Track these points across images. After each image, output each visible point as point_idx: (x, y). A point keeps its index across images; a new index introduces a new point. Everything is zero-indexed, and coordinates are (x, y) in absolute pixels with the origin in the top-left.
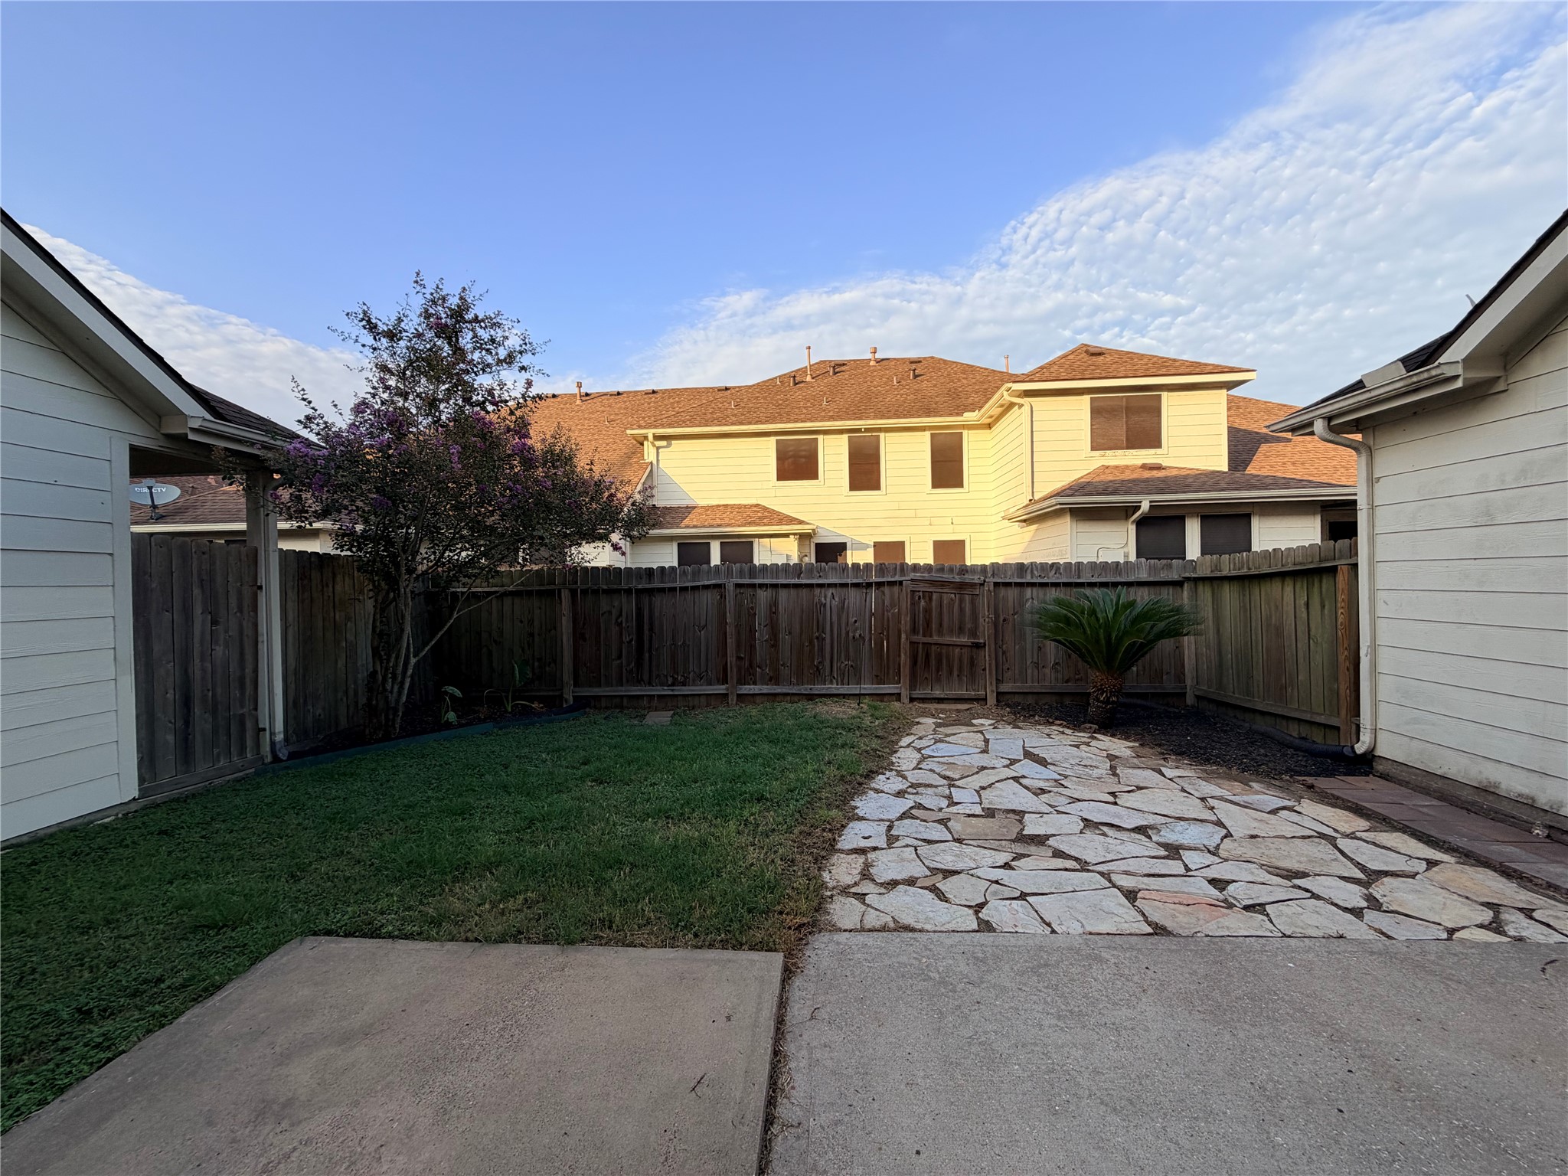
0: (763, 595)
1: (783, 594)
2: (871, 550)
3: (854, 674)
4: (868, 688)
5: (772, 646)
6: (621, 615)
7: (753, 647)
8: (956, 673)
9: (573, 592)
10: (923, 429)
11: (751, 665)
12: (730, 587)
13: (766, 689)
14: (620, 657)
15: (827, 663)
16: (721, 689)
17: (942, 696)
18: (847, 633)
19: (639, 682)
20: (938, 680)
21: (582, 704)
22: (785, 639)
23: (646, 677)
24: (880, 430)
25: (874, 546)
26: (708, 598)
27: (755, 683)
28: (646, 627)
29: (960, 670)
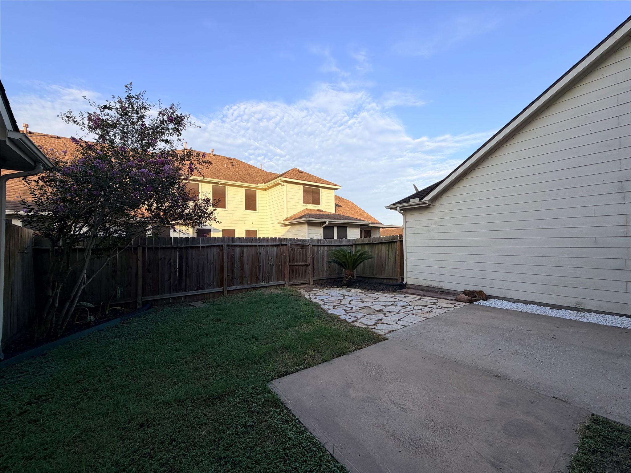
0: (237, 249)
1: (246, 249)
3: (270, 279)
4: (275, 283)
5: (241, 270)
6: (171, 259)
7: (233, 271)
10: (242, 187)
11: (232, 278)
12: (225, 246)
13: (238, 287)
14: (170, 279)
15: (261, 275)
16: (220, 289)
17: (297, 283)
18: (268, 263)
20: (296, 278)
22: (246, 267)
24: (226, 184)
25: (223, 231)
26: (214, 251)
27: (234, 285)
28: (184, 264)
29: (302, 274)
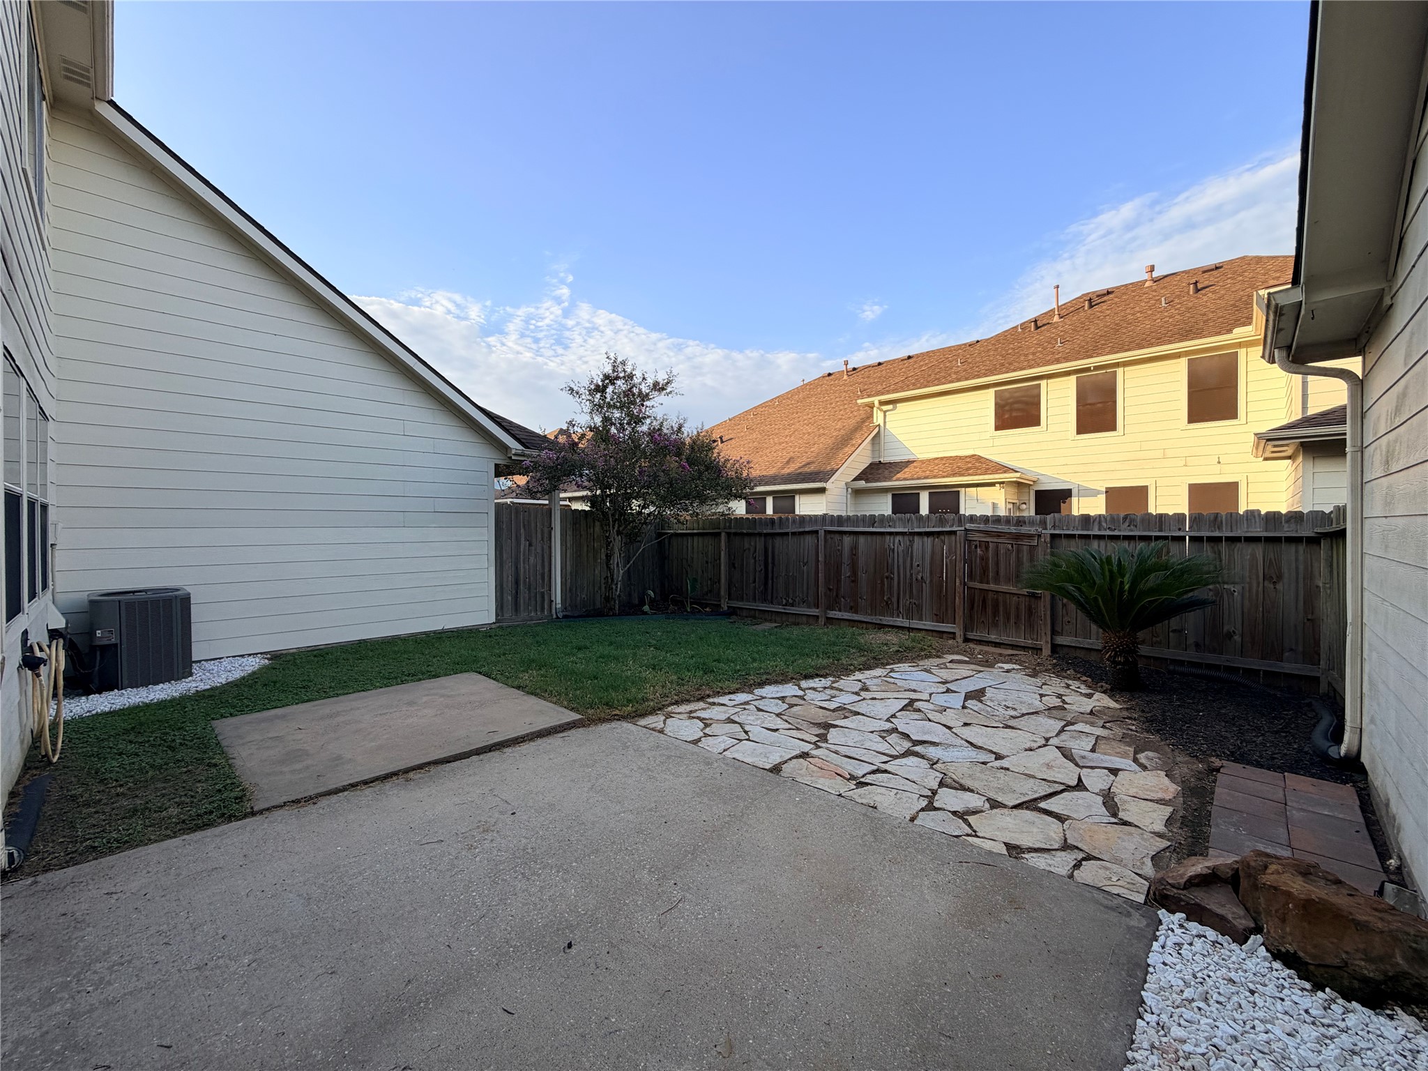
0: (847, 540)
1: (862, 539)
2: (1102, 498)
5: (853, 581)
6: (755, 551)
7: (839, 581)
8: (1012, 621)
9: (728, 534)
10: (1177, 356)
11: (837, 596)
12: (822, 533)
14: (754, 582)
15: (894, 600)
16: (814, 612)
17: (998, 641)
18: (911, 575)
19: (765, 600)
20: (995, 625)
21: (732, 612)
22: (862, 577)
23: (769, 598)
24: (1117, 365)
25: (1106, 492)
26: (809, 540)
27: (840, 610)
28: (770, 561)
29: (1018, 617)
